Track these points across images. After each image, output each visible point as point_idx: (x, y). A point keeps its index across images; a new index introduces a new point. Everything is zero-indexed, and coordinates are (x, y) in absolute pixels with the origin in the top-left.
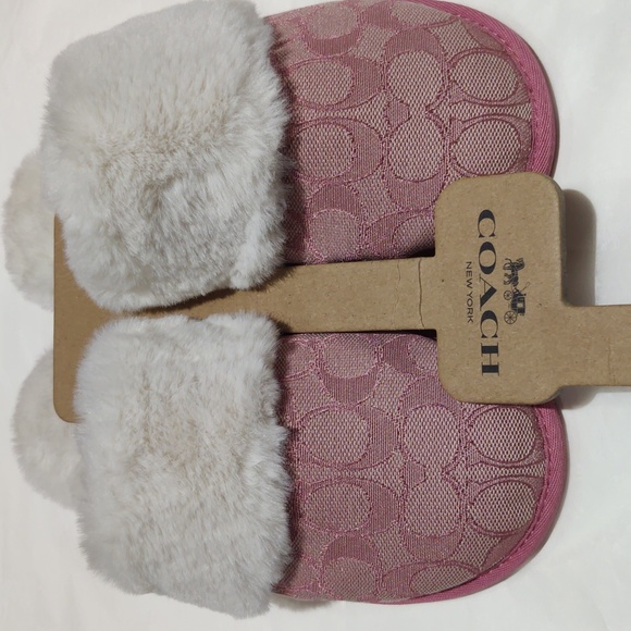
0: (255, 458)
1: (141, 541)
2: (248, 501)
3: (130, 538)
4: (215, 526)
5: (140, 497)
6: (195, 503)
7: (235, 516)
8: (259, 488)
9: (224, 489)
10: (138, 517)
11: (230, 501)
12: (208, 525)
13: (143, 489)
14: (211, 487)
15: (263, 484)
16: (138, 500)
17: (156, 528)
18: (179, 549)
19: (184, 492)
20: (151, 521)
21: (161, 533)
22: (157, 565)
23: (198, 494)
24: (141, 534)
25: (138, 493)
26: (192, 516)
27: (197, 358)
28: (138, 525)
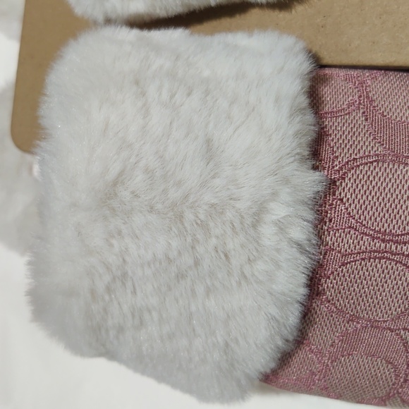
0: (279, 210)
1: (107, 298)
2: (260, 266)
3: (93, 292)
4: (208, 291)
5: (114, 242)
6: (188, 260)
7: (239, 284)
8: (278, 250)
9: (230, 246)
10: (108, 268)
11: (235, 262)
12: (200, 290)
13: (120, 233)
14: (214, 241)
15: (284, 245)
16: (111, 245)
17: (129, 284)
18: (155, 314)
19: (175, 243)
20: (125, 275)
21: (134, 292)
22: (121, 329)
23: (193, 248)
24: (109, 290)
25: (113, 237)
26: (181, 276)
27: (206, 73)
28: (107, 278)
